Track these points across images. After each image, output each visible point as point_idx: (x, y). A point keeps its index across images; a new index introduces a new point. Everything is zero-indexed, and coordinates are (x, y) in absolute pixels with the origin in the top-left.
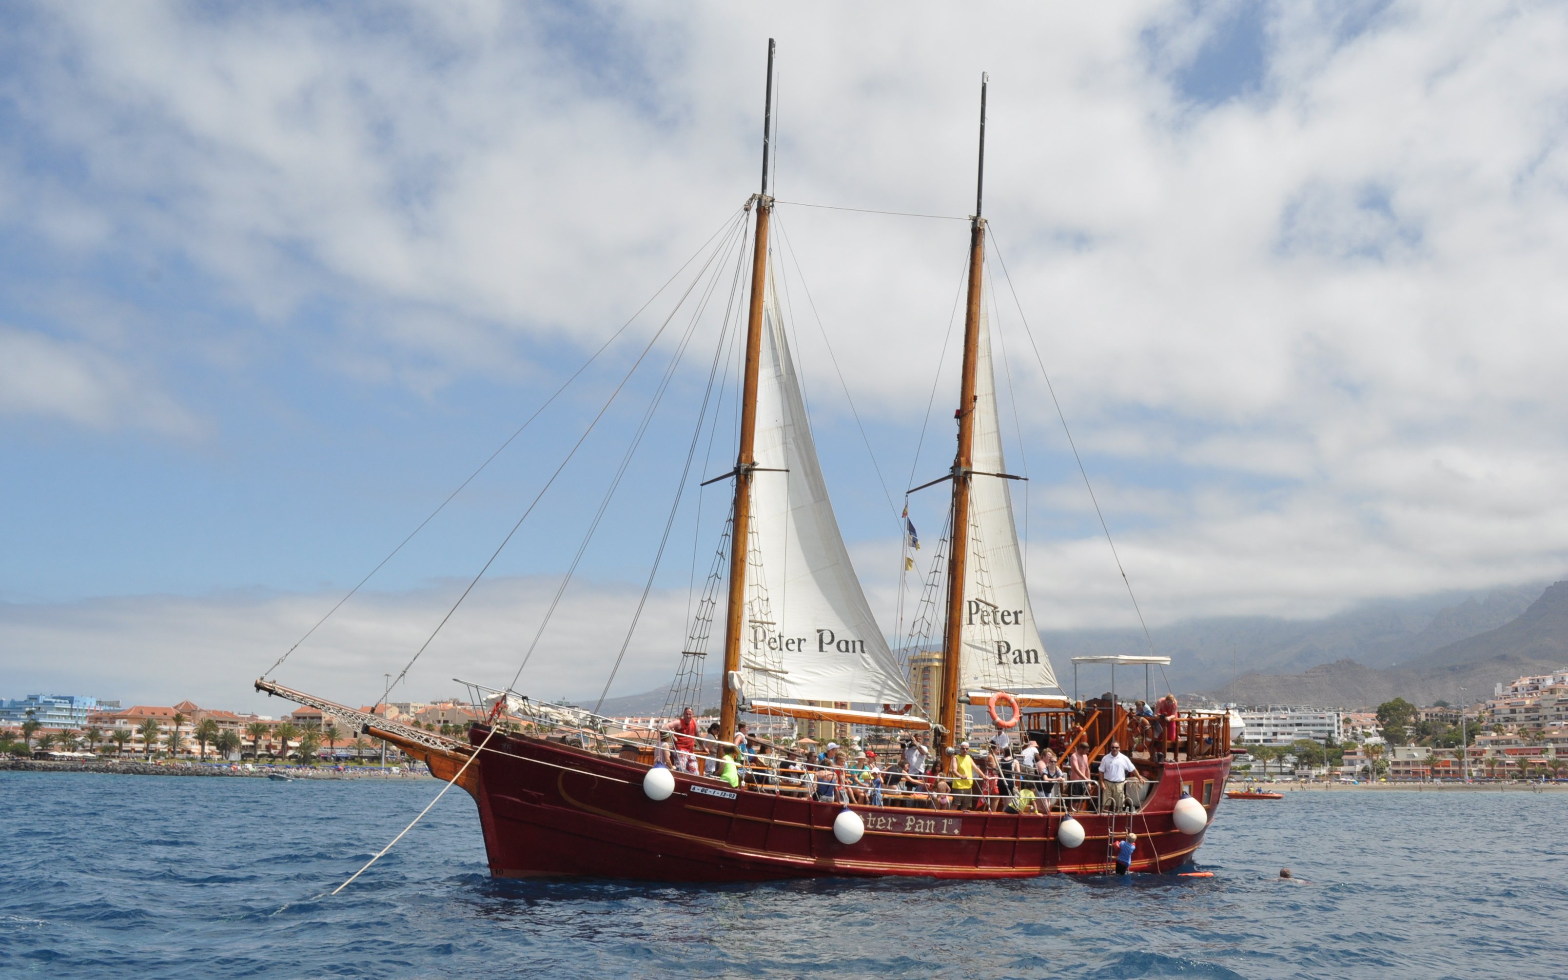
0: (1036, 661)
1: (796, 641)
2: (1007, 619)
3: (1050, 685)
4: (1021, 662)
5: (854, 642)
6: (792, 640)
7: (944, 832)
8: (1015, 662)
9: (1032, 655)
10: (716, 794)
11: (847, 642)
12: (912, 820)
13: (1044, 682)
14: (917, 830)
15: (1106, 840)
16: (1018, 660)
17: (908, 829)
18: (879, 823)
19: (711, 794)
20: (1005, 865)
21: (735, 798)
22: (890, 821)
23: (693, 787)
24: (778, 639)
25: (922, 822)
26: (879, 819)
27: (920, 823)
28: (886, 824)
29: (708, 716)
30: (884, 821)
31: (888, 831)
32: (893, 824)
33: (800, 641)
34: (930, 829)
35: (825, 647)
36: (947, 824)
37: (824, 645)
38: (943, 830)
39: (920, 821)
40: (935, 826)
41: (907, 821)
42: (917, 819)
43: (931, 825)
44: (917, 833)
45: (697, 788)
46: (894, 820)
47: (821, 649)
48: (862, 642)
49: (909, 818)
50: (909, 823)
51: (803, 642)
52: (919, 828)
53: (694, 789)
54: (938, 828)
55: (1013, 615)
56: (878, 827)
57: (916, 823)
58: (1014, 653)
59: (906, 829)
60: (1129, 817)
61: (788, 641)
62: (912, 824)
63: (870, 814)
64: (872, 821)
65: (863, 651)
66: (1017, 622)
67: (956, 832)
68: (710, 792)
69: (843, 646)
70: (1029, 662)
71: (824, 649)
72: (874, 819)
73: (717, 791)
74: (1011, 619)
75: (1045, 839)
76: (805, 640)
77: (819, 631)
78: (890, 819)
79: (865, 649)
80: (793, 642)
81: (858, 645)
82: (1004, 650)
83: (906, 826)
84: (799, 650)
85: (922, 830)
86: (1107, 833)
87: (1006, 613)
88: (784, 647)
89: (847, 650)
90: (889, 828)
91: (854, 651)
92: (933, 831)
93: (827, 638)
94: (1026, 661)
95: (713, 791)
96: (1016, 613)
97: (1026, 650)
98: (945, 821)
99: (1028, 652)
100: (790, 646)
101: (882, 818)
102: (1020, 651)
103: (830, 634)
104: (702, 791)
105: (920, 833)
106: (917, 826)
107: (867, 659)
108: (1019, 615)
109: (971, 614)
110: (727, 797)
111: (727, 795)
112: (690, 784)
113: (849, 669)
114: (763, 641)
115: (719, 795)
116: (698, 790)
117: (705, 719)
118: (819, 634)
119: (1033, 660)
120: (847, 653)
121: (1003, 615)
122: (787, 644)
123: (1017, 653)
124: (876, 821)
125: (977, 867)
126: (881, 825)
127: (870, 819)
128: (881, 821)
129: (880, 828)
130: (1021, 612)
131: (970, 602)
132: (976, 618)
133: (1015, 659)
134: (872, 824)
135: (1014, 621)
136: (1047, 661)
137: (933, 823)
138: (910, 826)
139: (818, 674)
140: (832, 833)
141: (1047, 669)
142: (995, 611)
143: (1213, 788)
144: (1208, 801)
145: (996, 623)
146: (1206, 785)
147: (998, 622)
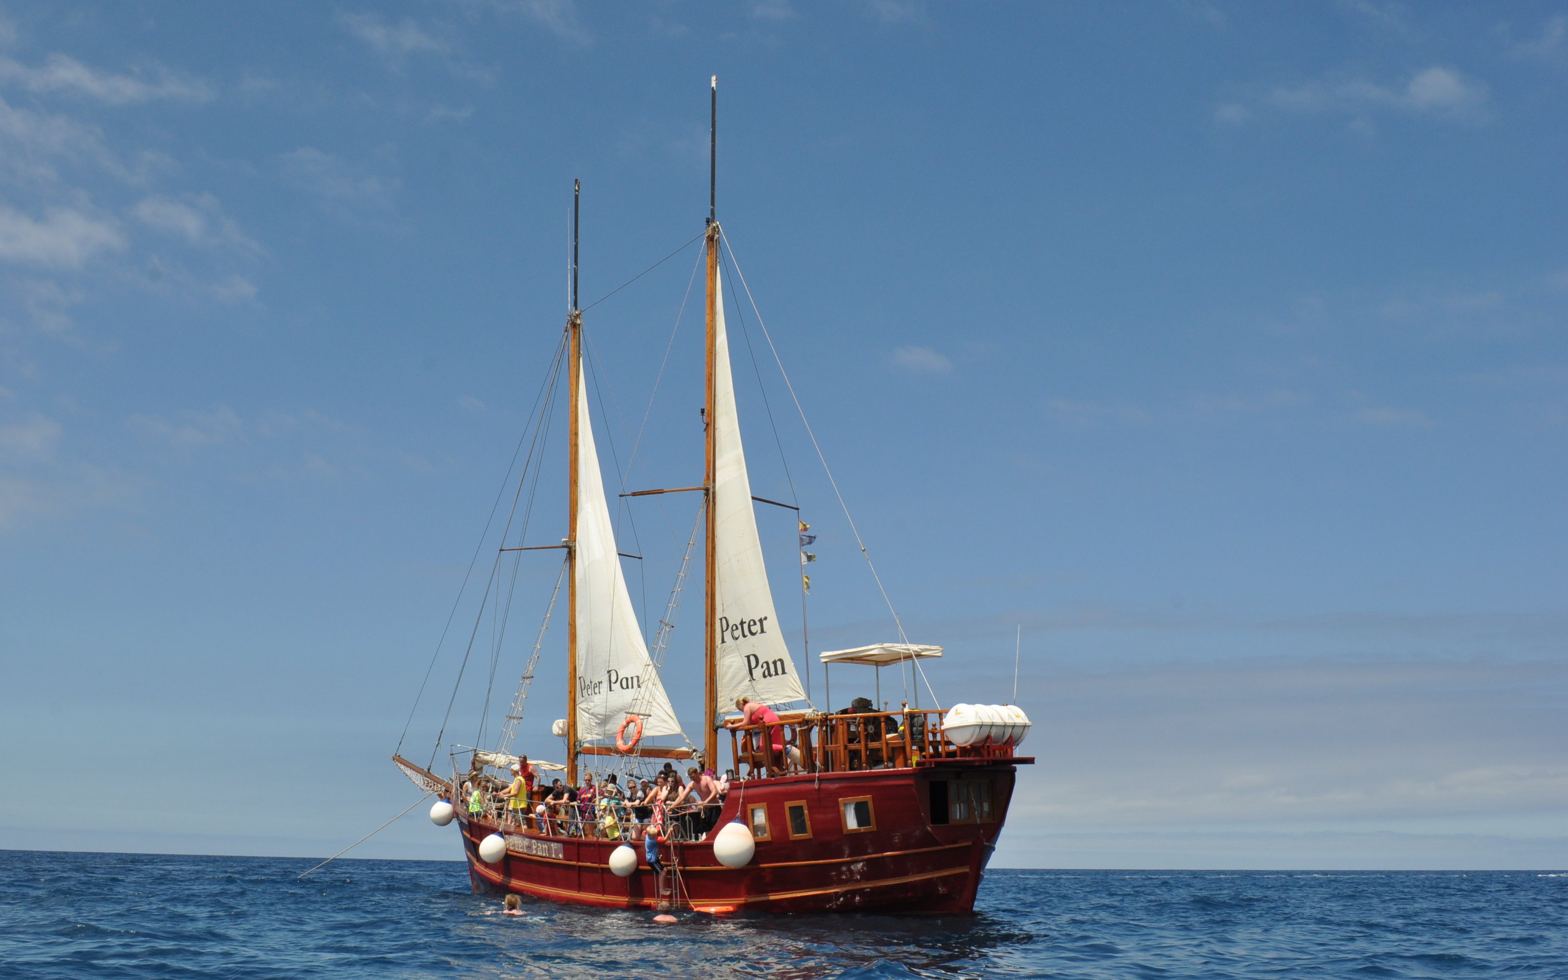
0: (784, 672)
2: (753, 629)
3: (798, 697)
4: (770, 675)
7: (553, 855)
8: (765, 676)
9: (779, 664)
11: (627, 679)
13: (792, 694)
14: (538, 853)
16: (767, 673)
17: (534, 852)
25: (541, 847)
26: (520, 843)
33: (599, 683)
34: (545, 852)
36: (554, 848)
40: (548, 850)
44: (538, 856)
46: (526, 842)
48: (638, 677)
49: (533, 841)
52: (540, 851)
54: (550, 852)
55: (758, 623)
57: (538, 846)
58: (762, 667)
66: (762, 631)
67: (561, 856)
69: (624, 683)
70: (777, 674)
74: (756, 628)
79: (641, 683)
81: (635, 681)
82: (753, 664)
87: (752, 623)
91: (632, 687)
92: (547, 855)
94: (774, 673)
96: (761, 621)
97: (773, 659)
99: (775, 663)
102: (767, 663)
105: (540, 856)
106: (538, 849)
108: (764, 622)
109: (723, 632)
114: (584, 689)
119: (780, 671)
121: (749, 626)
123: (765, 665)
125: (579, 892)
127: (516, 842)
130: (766, 618)
131: (721, 619)
132: (728, 635)
133: (764, 673)
135: (759, 631)
136: (793, 668)
138: (535, 849)
141: (794, 679)
142: (742, 623)
143: (806, 812)
144: (801, 828)
145: (744, 636)
146: (790, 808)
147: (746, 634)
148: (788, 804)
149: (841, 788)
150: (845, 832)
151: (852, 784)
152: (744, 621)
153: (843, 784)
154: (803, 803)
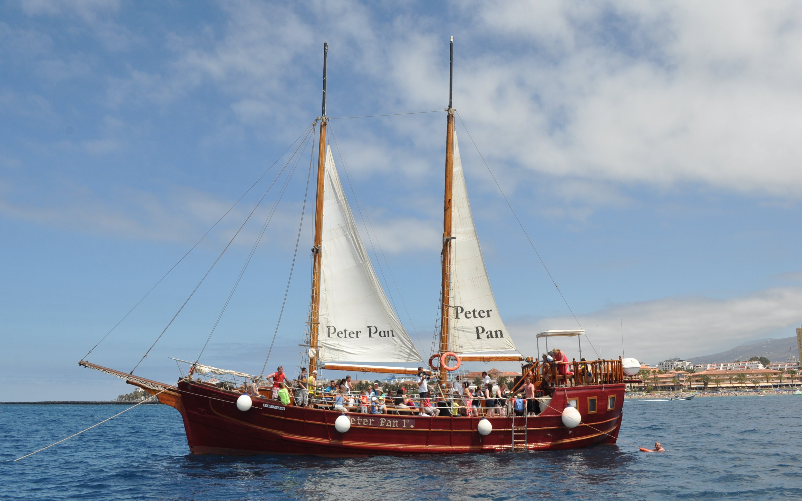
0: (502, 336)
1: (355, 333)
2: (482, 315)
3: (510, 348)
4: (492, 337)
5: (388, 332)
6: (353, 332)
7: (404, 426)
8: (488, 337)
9: (499, 333)
10: (275, 408)
11: (384, 332)
12: (384, 420)
13: (506, 347)
14: (387, 425)
15: (511, 431)
16: (490, 336)
17: (382, 425)
18: (364, 422)
19: (273, 408)
20: (446, 445)
21: (284, 410)
22: (371, 421)
23: (264, 404)
24: (344, 332)
25: (390, 422)
26: (364, 420)
27: (389, 422)
28: (369, 422)
29: (752, 361)
30: (367, 421)
31: (370, 426)
32: (372, 422)
33: (357, 332)
34: (395, 425)
35: (372, 335)
36: (406, 422)
37: (372, 334)
38: (403, 425)
39: (389, 421)
40: (398, 424)
41: (381, 421)
42: (387, 420)
43: (396, 423)
44: (387, 427)
45: (266, 405)
46: (373, 420)
47: (370, 336)
48: (392, 331)
49: (382, 419)
50: (382, 422)
51: (359, 333)
52: (389, 424)
53: (264, 405)
54: (401, 424)
55: (486, 312)
56: (364, 424)
57: (387, 422)
58: (487, 333)
59: (381, 425)
60: (525, 418)
61: (350, 333)
62: (384, 422)
63: (359, 418)
64: (360, 421)
65: (393, 336)
66: (489, 316)
67: (412, 426)
68: (272, 407)
69: (382, 334)
70: (497, 337)
71: (372, 336)
72: (361, 420)
73: (275, 406)
74: (486, 314)
75: (471, 430)
76: (361, 332)
77: (368, 327)
78: (370, 420)
79: (394, 335)
80: (354, 333)
81: (390, 333)
82: (480, 331)
83: (381, 424)
84: (357, 337)
85: (390, 426)
86: (511, 428)
87: (481, 312)
88: (347, 335)
89: (385, 336)
90: (370, 424)
91: (388, 336)
92: (397, 426)
93: (373, 330)
94: (495, 337)
95: (273, 406)
96: (488, 312)
97: (495, 330)
98: (404, 421)
99: (496, 332)
100: (352, 335)
101: (366, 419)
102: (491, 332)
103: (375, 328)
104: (268, 406)
105: (389, 427)
106: (387, 423)
107: (395, 340)
108: (490, 312)
109: (457, 313)
110: (281, 409)
111: (281, 408)
112: (262, 403)
113: (387, 345)
114: (333, 333)
115: (277, 408)
116: (266, 406)
117: (750, 362)
118: (369, 329)
119: (499, 336)
120: (384, 337)
121: (479, 313)
122: (350, 334)
123: (489, 333)
124: (363, 421)
125: (427, 445)
126: (365, 423)
127: (359, 420)
128: (365, 421)
129: (365, 424)
130: (491, 310)
132: (461, 315)
134: (360, 423)
135: (487, 316)
136: (509, 336)
137: (397, 422)
138: (383, 423)
139: (369, 349)
140: (334, 426)
141: (508, 340)
142: (474, 311)
143: (596, 401)
144: (594, 409)
145: (475, 317)
146: (590, 400)
147: (476, 316)
148: (589, 398)
149: (609, 391)
150: (607, 410)
151: (612, 390)
152: (475, 310)
153: (610, 390)
154: (595, 397)
